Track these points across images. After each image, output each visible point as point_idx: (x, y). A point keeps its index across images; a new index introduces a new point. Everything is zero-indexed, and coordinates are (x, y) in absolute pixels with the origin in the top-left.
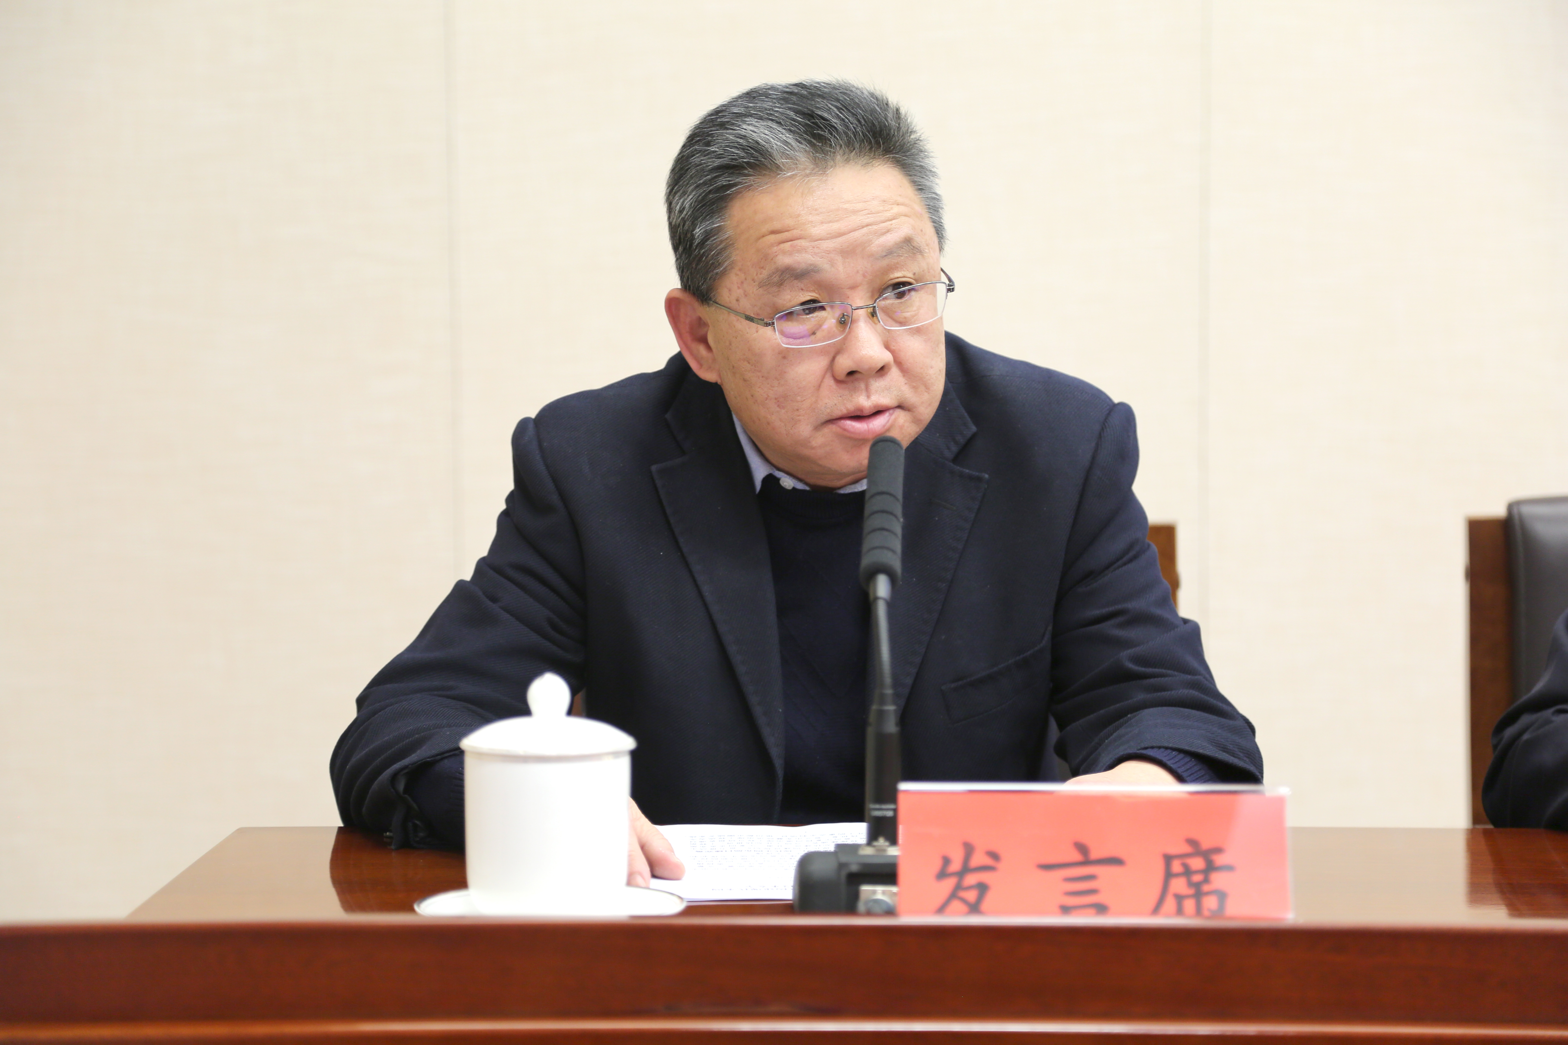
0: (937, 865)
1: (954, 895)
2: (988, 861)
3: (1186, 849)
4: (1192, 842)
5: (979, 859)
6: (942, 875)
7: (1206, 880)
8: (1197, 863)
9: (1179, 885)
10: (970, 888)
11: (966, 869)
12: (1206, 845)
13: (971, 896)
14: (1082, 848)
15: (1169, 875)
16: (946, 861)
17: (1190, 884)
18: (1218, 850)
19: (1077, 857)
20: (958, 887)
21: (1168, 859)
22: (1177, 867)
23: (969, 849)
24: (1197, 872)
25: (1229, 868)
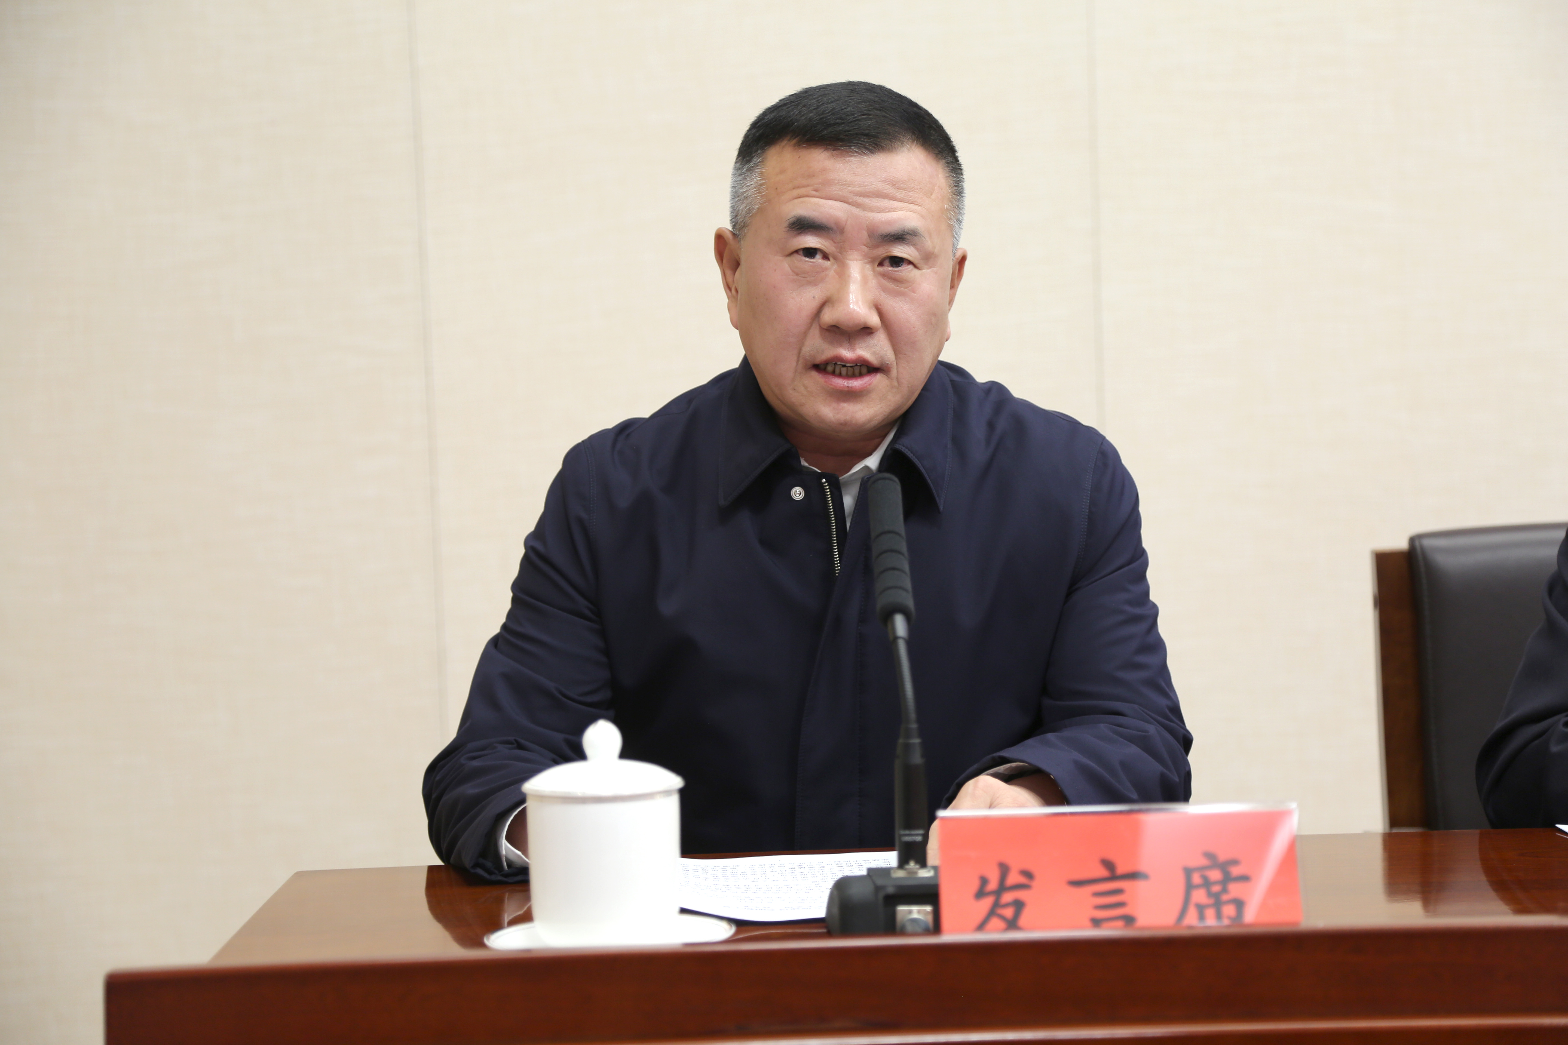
0: (975, 885)
1: (992, 913)
2: (1022, 880)
3: (1204, 862)
4: (1210, 856)
5: (1014, 878)
6: (980, 894)
7: (1225, 890)
8: (1215, 875)
9: (1199, 896)
10: (1007, 905)
11: (1002, 888)
12: (1222, 857)
13: (1009, 912)
14: (1108, 865)
15: (1189, 887)
16: (984, 881)
17: (1210, 894)
18: (1235, 862)
19: (1103, 872)
20: (996, 905)
21: (1188, 872)
22: (1196, 879)
23: (1004, 870)
24: (1216, 883)
25: (1245, 878)
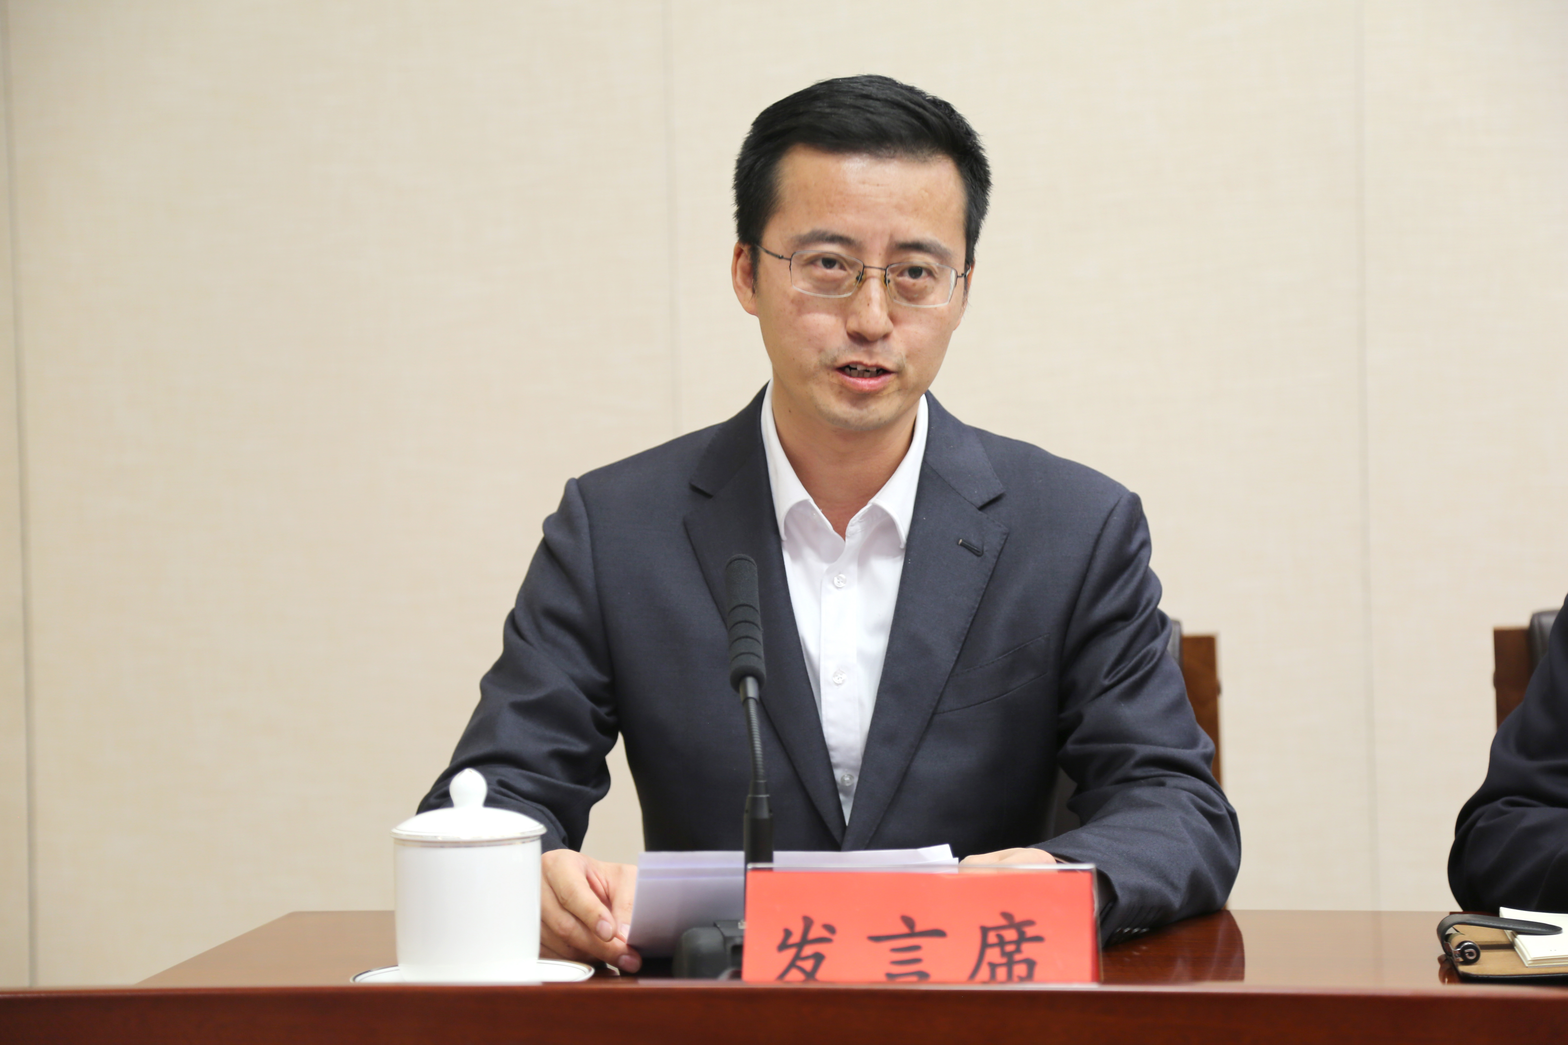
0: (779, 937)
1: (792, 965)
2: (825, 934)
3: (1002, 922)
4: (1006, 915)
5: (816, 932)
6: (783, 946)
7: (1018, 950)
8: (1010, 935)
9: (993, 955)
10: (807, 958)
11: (805, 941)
12: (1019, 918)
13: (808, 965)
14: (908, 921)
15: (985, 946)
16: (788, 933)
17: (1004, 954)
18: (1031, 923)
19: (903, 929)
20: (797, 957)
21: (985, 931)
22: (992, 938)
23: (808, 922)
24: (1010, 942)
25: (1038, 939)
